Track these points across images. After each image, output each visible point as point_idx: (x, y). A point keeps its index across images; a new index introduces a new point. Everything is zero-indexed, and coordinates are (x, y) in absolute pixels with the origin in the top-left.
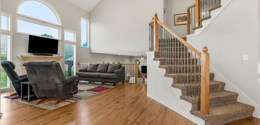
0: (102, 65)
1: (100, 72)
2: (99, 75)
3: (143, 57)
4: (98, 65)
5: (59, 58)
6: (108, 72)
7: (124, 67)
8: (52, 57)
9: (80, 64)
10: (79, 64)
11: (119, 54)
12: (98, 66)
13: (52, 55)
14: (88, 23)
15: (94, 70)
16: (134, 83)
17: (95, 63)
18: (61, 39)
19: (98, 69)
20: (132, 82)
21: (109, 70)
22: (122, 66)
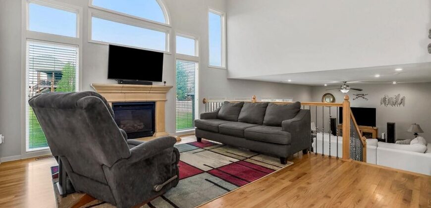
0: (252, 105)
1: (245, 121)
2: (243, 130)
3: (348, 86)
4: (241, 105)
5: (166, 89)
6: (264, 122)
7: (308, 112)
8: (151, 88)
9: (206, 101)
10: (204, 102)
11: (289, 81)
12: (242, 107)
13: (151, 84)
14: (224, 19)
15: (233, 117)
16: (340, 156)
17: (235, 99)
18: (169, 51)
19: (242, 115)
20: (334, 154)
21: (267, 118)
22: (302, 108)
